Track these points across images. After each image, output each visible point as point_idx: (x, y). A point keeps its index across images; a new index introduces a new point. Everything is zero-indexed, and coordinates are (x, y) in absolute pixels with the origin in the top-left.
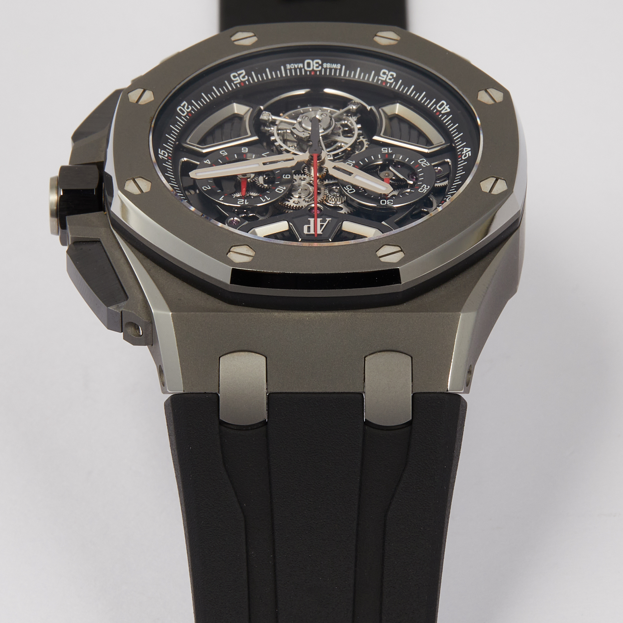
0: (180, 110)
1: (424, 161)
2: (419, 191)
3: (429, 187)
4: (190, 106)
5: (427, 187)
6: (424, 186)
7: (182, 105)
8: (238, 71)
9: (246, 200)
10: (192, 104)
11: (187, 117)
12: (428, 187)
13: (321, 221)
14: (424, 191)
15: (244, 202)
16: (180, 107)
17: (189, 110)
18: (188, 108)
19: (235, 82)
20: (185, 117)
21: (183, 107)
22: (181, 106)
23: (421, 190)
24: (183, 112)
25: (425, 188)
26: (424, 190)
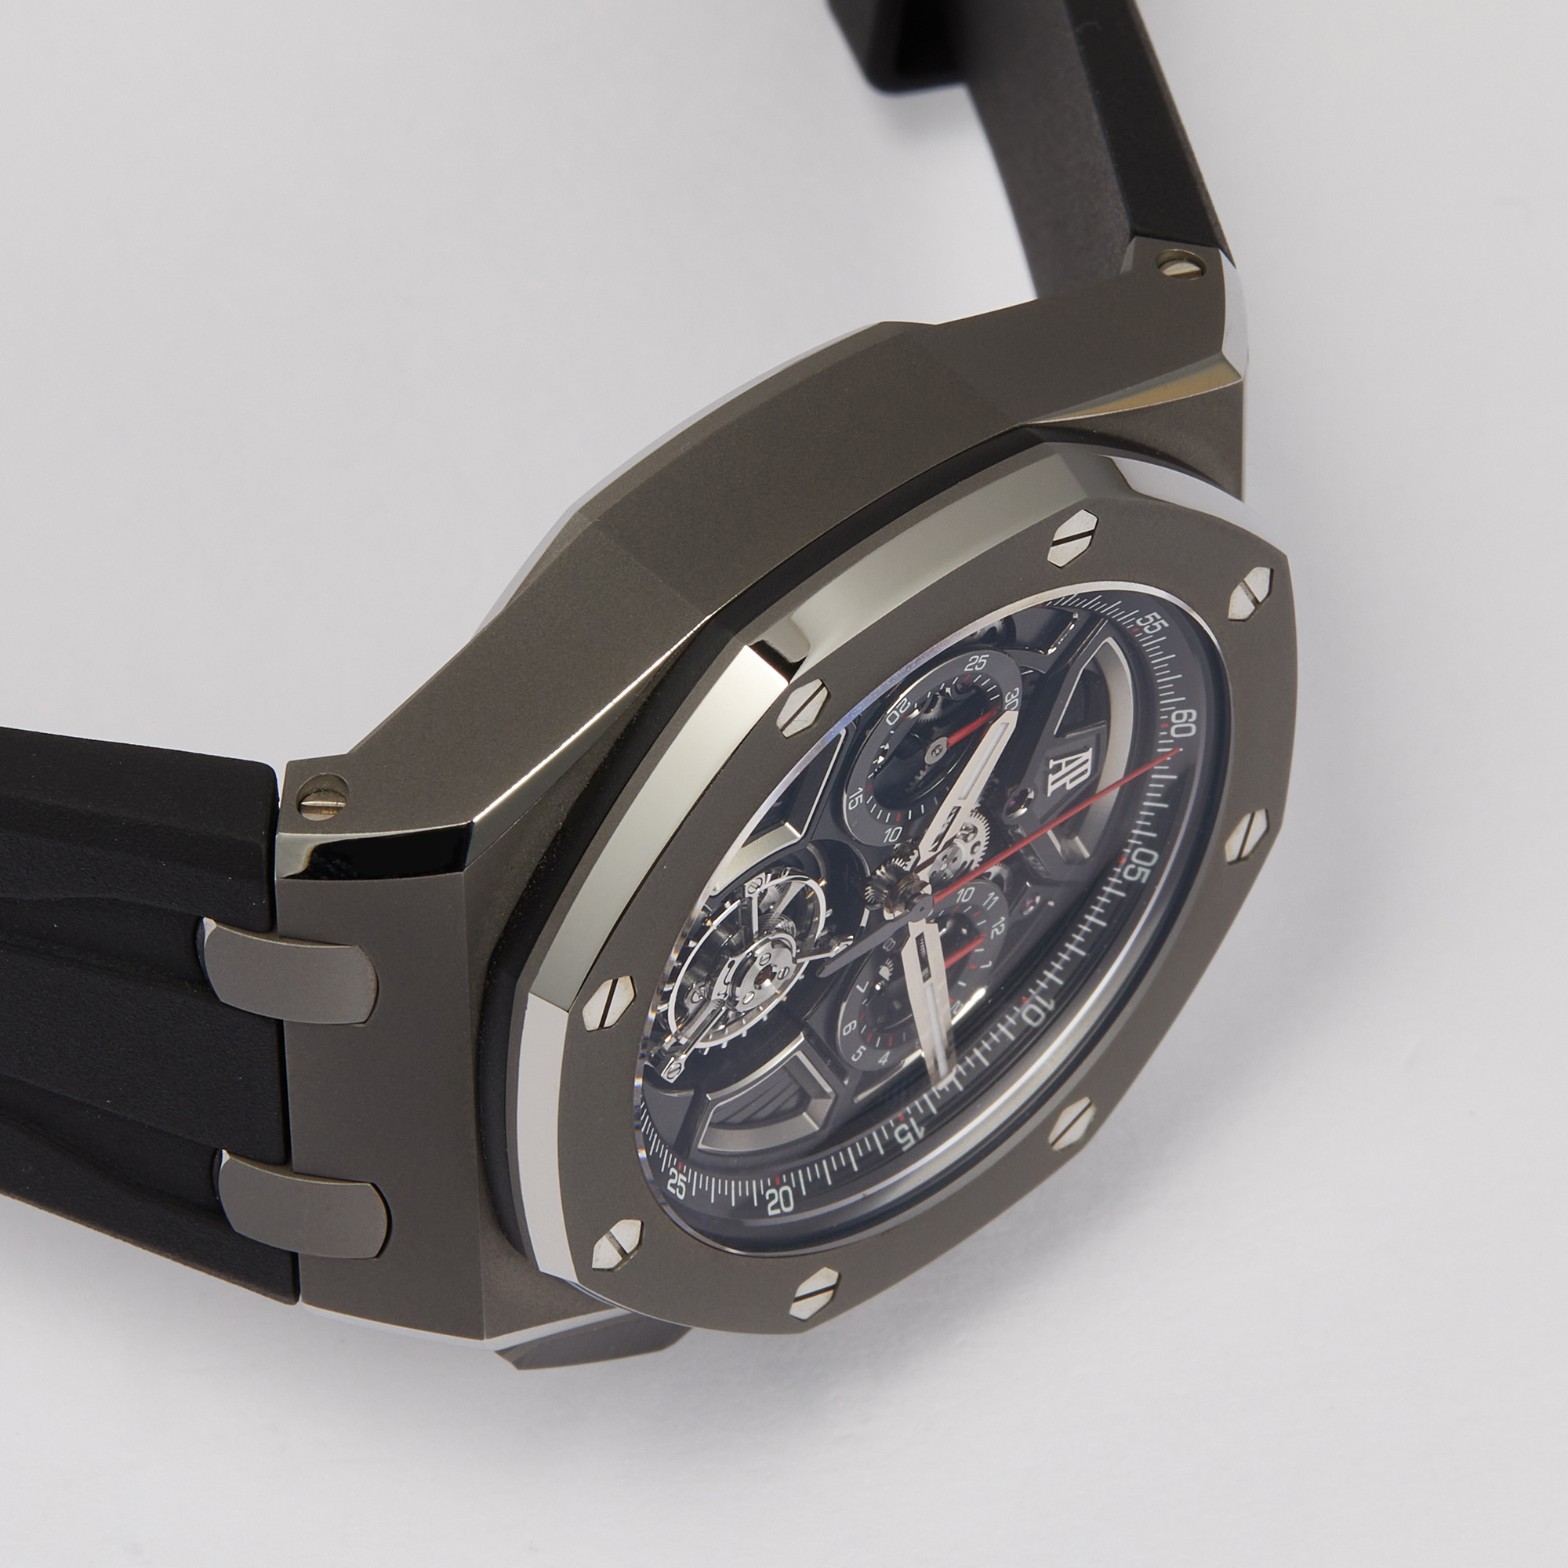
0: (787, 1204)
4: (767, 1198)
7: (778, 1211)
8: (672, 1193)
10: (761, 1197)
11: (785, 1181)
16: (786, 1210)
17: (773, 1191)
18: (772, 1196)
19: (685, 1179)
20: (789, 1183)
21: (777, 1206)
22: (781, 1210)
24: (785, 1194)
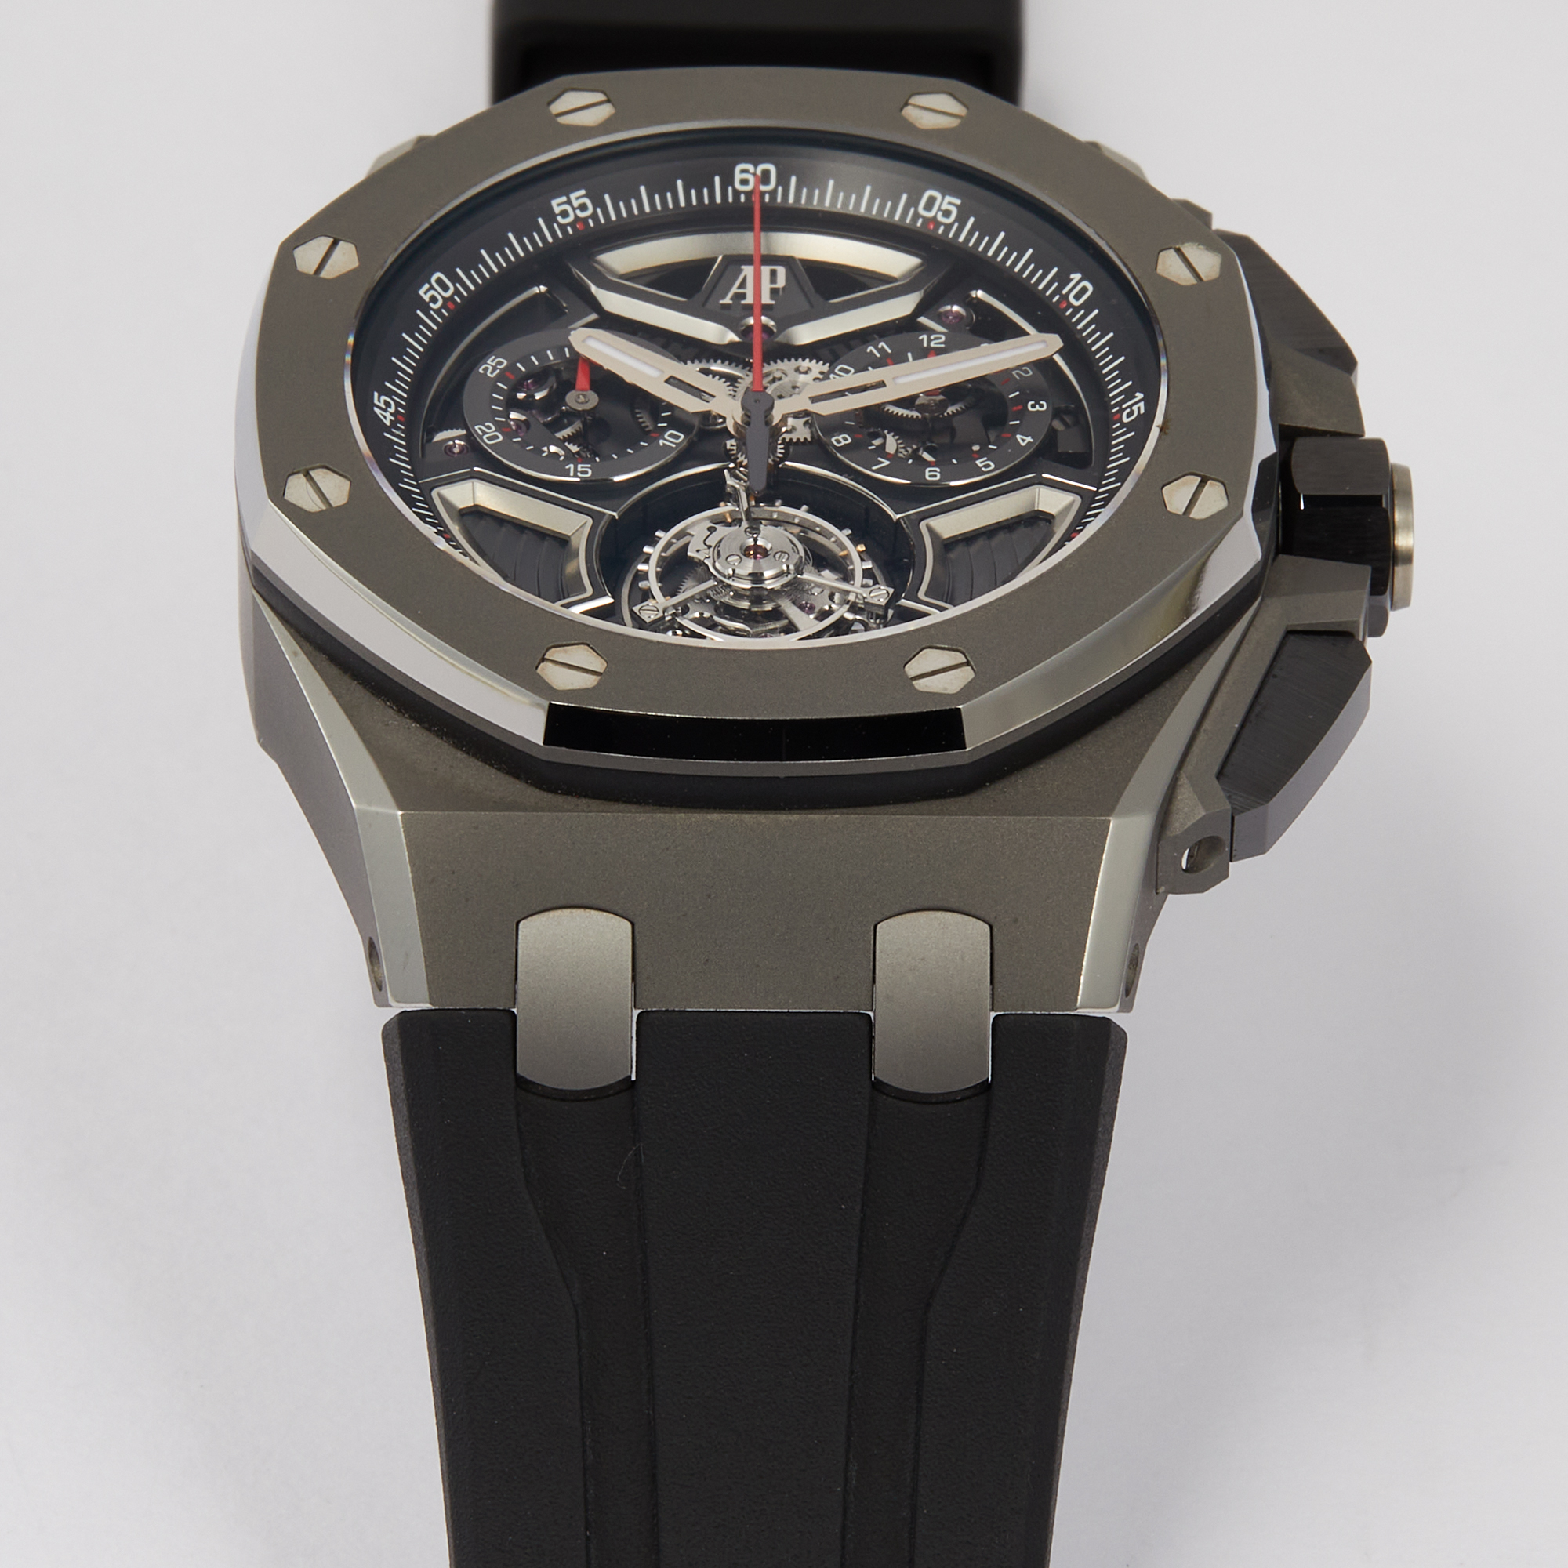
1: (488, 438)
2: (505, 362)
3: (481, 371)
5: (486, 369)
6: (492, 373)
9: (925, 345)
12: (483, 370)
13: (743, 296)
14: (492, 361)
15: (929, 341)
23: (500, 363)
25: (491, 368)
26: (494, 364)
